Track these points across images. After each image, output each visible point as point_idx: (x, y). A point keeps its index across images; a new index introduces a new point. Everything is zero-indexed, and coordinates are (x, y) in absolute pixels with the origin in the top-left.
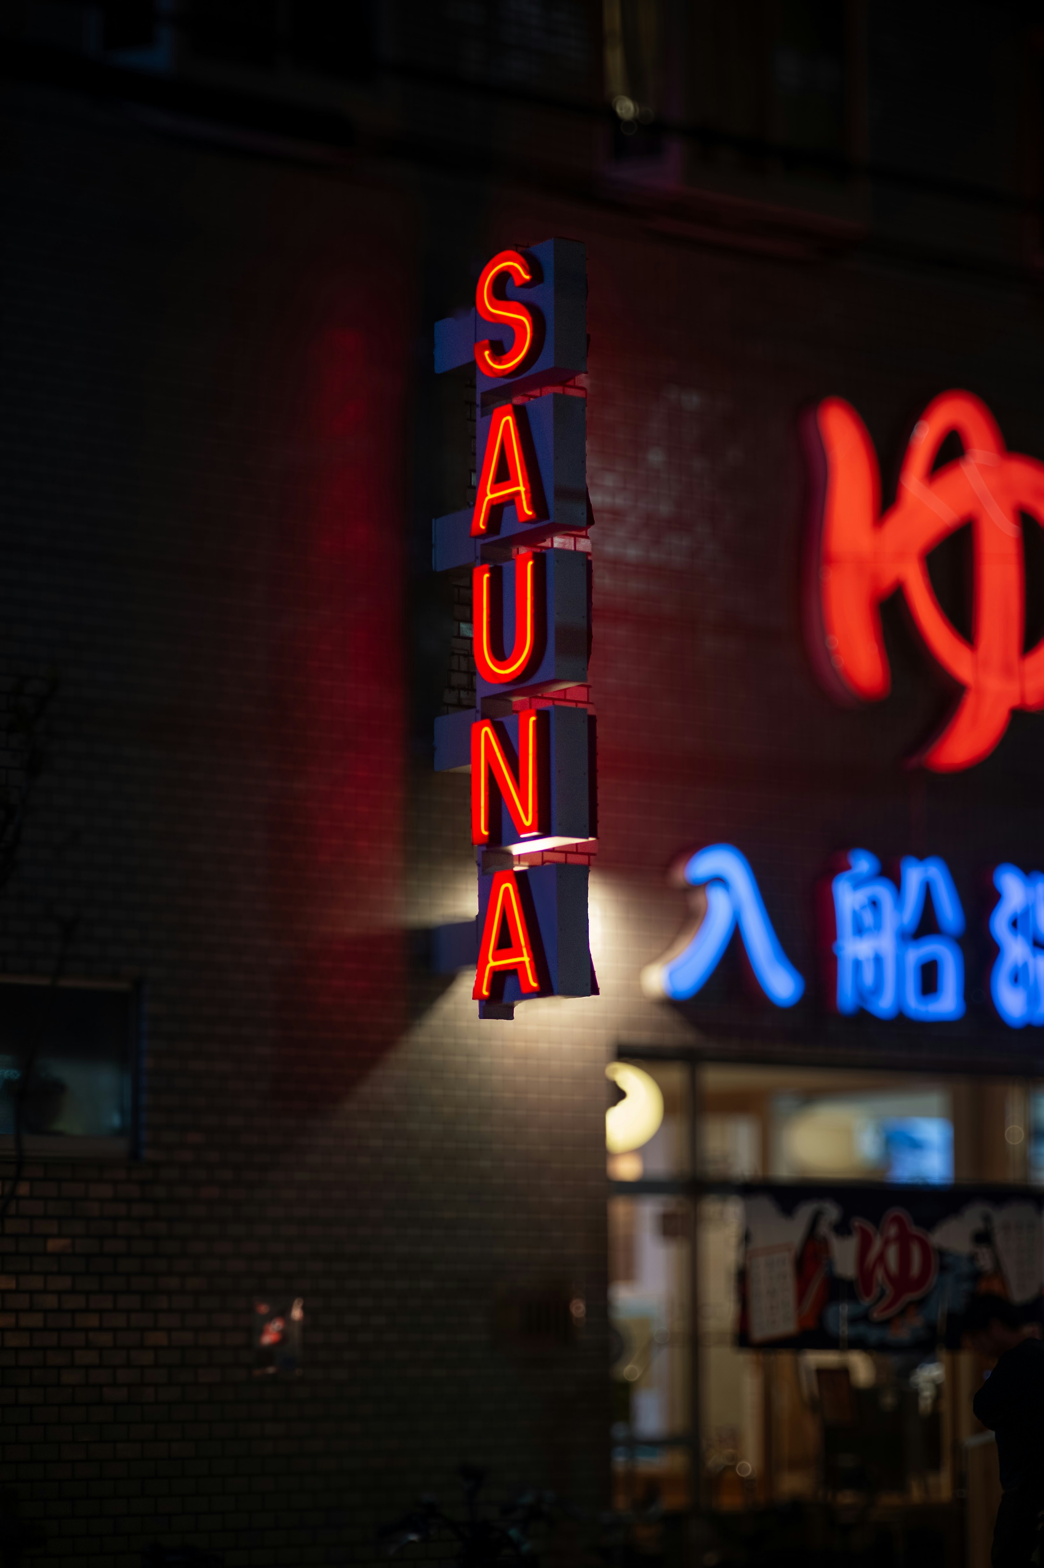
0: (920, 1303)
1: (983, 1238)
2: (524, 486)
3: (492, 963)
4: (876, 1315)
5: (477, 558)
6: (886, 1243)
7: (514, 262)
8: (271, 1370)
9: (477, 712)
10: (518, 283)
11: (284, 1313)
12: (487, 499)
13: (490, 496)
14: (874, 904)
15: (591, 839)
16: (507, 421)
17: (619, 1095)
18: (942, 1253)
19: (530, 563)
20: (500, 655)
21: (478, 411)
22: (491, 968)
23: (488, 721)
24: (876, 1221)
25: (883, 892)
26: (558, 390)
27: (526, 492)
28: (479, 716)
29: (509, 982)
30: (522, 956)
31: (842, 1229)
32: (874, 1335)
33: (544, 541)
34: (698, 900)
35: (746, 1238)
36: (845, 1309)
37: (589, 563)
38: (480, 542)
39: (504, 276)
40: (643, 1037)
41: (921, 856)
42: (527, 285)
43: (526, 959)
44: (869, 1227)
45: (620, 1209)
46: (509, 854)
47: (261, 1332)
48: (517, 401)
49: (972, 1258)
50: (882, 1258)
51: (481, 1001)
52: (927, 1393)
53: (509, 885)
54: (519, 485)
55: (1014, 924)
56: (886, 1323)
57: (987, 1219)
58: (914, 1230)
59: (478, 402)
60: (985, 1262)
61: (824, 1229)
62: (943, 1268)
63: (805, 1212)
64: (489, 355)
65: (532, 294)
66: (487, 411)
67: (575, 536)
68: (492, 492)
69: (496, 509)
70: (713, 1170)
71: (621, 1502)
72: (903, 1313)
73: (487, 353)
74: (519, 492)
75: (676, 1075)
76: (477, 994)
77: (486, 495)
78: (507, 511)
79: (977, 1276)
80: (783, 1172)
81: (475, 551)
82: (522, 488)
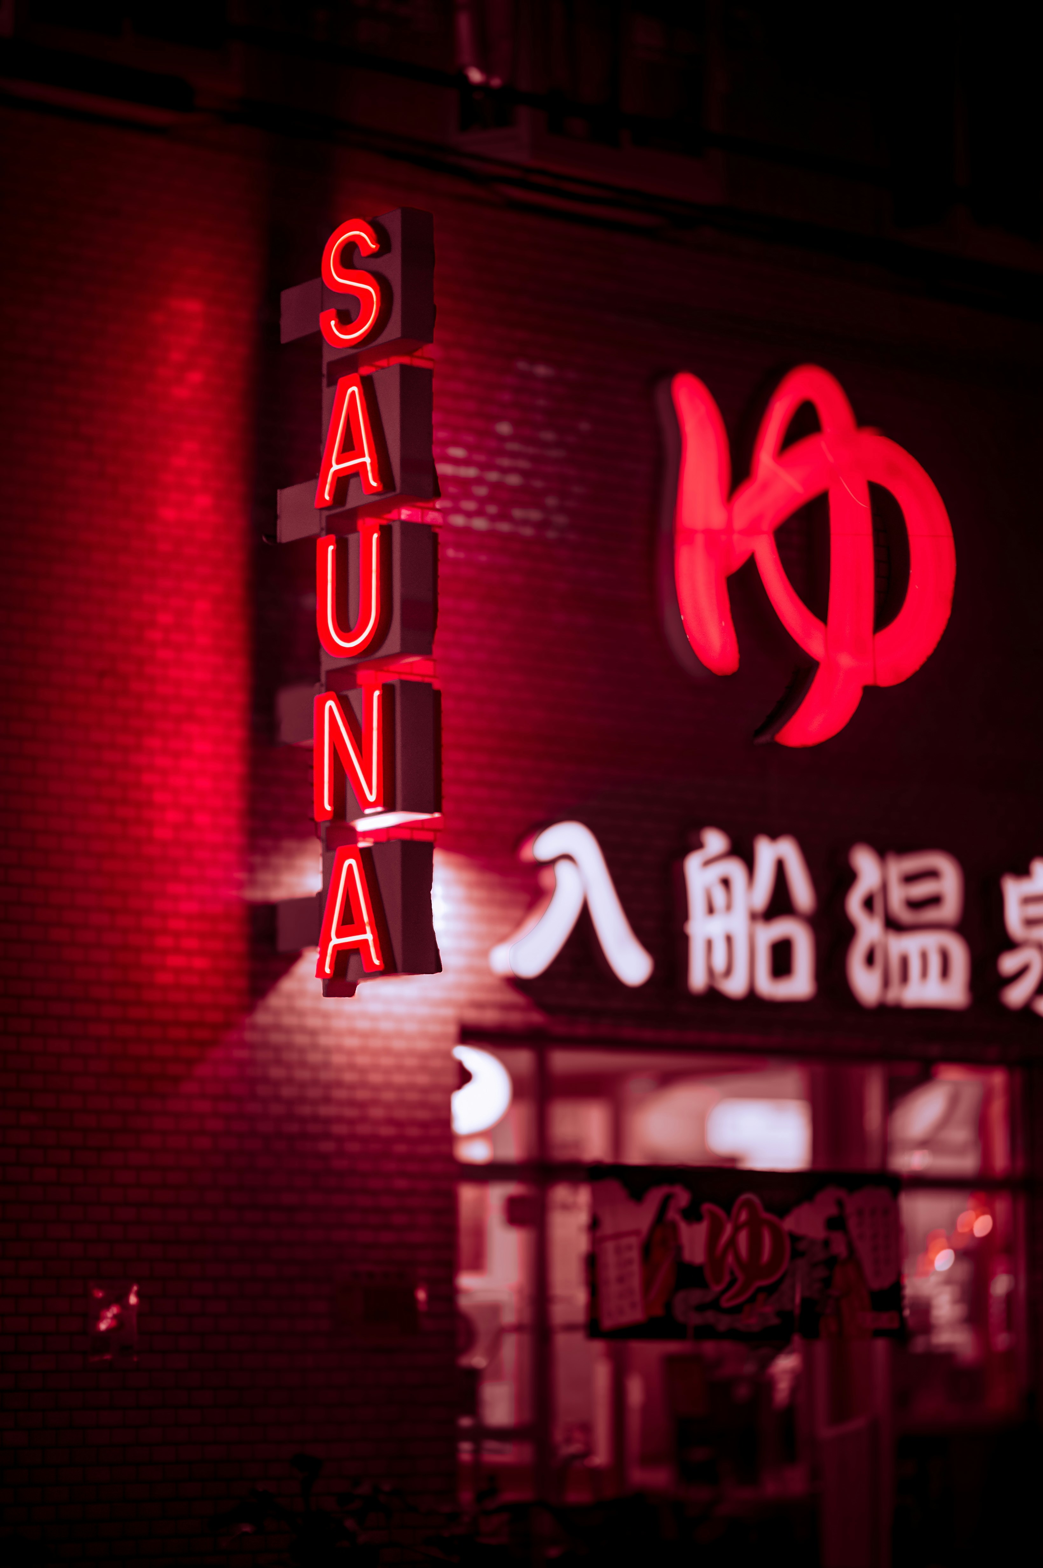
0: (771, 1290)
1: (836, 1223)
2: (370, 456)
3: (335, 941)
4: (725, 1303)
5: (322, 529)
6: (737, 1230)
7: (360, 231)
8: (108, 1357)
9: (322, 685)
10: (364, 253)
11: (122, 1300)
12: (332, 470)
13: (335, 467)
14: (726, 882)
15: (437, 815)
16: (353, 392)
17: (464, 1077)
18: (795, 1238)
19: (375, 536)
20: (345, 629)
21: (325, 381)
22: (335, 946)
23: (333, 693)
24: (727, 1208)
25: (734, 869)
26: (406, 360)
27: (371, 464)
28: (323, 689)
29: (354, 961)
30: (365, 932)
31: (692, 1215)
32: (724, 1323)
33: (390, 512)
34: (545, 878)
35: (594, 1225)
36: (696, 1296)
37: (435, 536)
38: (326, 513)
39: (351, 246)
40: (490, 1017)
41: (774, 836)
42: (375, 255)
43: (369, 936)
44: (720, 1212)
45: (468, 1194)
46: (353, 830)
47: (99, 1318)
48: (365, 370)
49: (826, 1243)
50: (733, 1242)
51: (324, 980)
52: (783, 1386)
53: (352, 861)
54: (364, 456)
55: (868, 904)
56: (736, 1310)
57: (840, 1204)
58: (766, 1216)
59: (325, 371)
60: (840, 1248)
61: (672, 1214)
62: (796, 1254)
63: (654, 1197)
64: (335, 325)
65: (379, 264)
66: (332, 382)
67: (422, 508)
68: (338, 463)
69: (343, 481)
70: (561, 1155)
71: (466, 1496)
72: (752, 1299)
73: (333, 323)
74: (364, 463)
75: (524, 1058)
76: (320, 972)
77: (331, 466)
78: (353, 482)
79: (831, 1262)
80: (634, 1157)
81: (320, 520)
82: (367, 459)
